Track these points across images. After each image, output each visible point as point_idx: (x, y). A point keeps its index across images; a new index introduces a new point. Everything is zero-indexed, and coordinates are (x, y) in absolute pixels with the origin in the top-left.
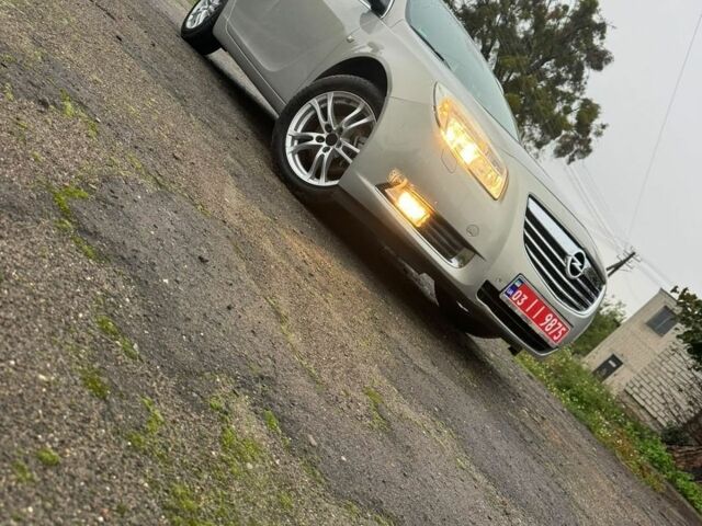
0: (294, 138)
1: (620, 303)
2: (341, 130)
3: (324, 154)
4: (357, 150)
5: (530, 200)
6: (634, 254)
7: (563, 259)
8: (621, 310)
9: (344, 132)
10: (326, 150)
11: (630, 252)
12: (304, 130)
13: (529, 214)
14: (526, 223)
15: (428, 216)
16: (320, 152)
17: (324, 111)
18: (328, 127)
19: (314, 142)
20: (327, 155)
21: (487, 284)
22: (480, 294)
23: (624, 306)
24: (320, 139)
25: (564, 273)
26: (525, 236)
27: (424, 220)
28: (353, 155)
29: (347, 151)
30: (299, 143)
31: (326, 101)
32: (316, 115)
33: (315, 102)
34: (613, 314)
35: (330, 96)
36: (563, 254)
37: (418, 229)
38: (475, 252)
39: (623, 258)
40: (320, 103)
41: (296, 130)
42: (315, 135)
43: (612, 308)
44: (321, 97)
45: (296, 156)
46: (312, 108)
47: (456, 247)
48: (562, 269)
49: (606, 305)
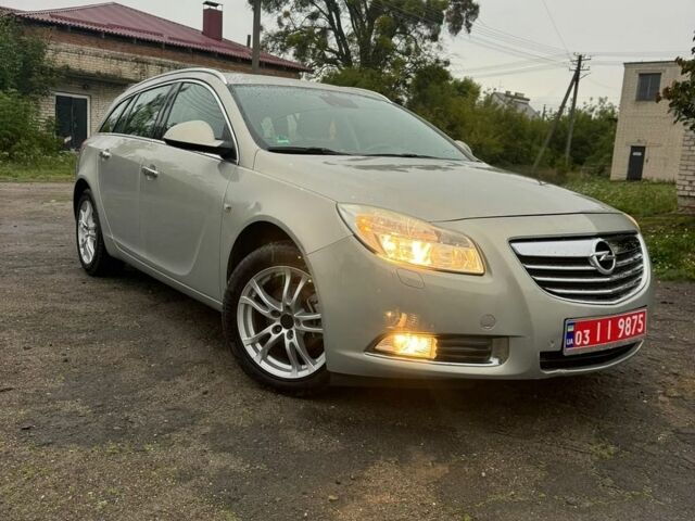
0: (253, 345)
1: (601, 100)
2: (287, 307)
3: (291, 341)
4: (318, 316)
5: (514, 245)
6: (580, 57)
7: (589, 264)
8: (607, 104)
9: (292, 308)
10: (290, 335)
11: (576, 58)
12: (257, 331)
13: (524, 259)
14: (528, 270)
15: (436, 341)
16: (287, 342)
17: (258, 299)
18: (275, 313)
19: (274, 337)
20: (294, 340)
21: (543, 354)
22: (544, 366)
23: (606, 98)
24: (277, 330)
25: (600, 275)
26: (539, 282)
27: (435, 348)
28: (317, 323)
29: (310, 323)
30: (262, 345)
31: (252, 290)
32: (255, 311)
33: (244, 298)
34: (603, 112)
35: (254, 283)
36: (585, 260)
37: (437, 359)
38: (508, 337)
39: (574, 68)
40: (249, 296)
41: (248, 335)
42: (269, 330)
43: (598, 109)
44: (246, 290)
45: (270, 358)
46: (246, 306)
47: (485, 347)
48: (595, 273)
49: (592, 110)
